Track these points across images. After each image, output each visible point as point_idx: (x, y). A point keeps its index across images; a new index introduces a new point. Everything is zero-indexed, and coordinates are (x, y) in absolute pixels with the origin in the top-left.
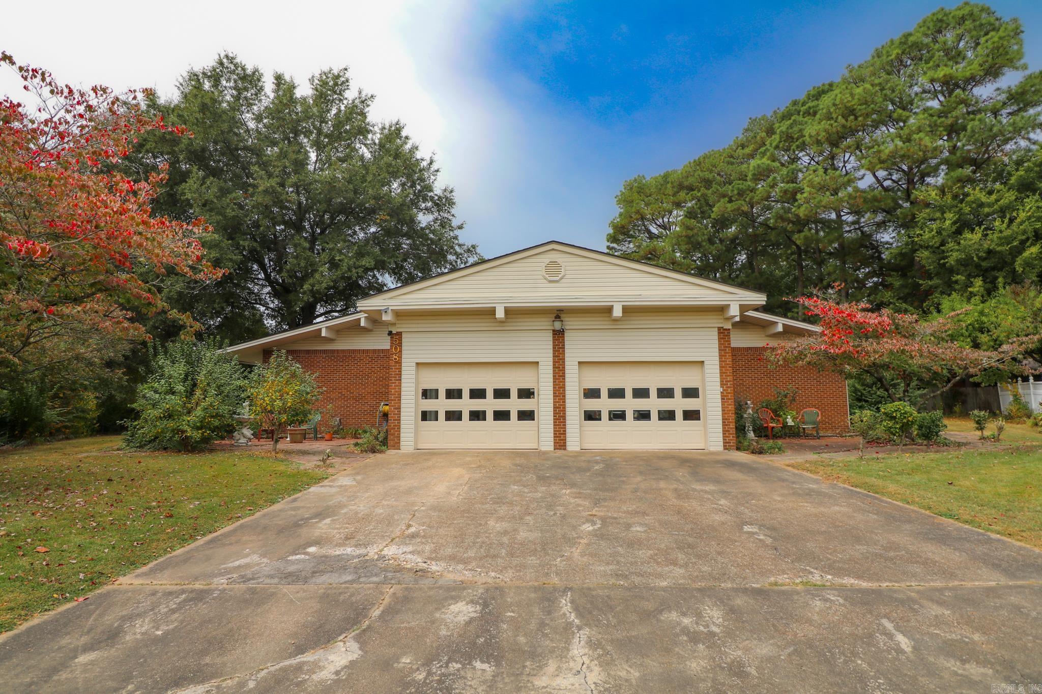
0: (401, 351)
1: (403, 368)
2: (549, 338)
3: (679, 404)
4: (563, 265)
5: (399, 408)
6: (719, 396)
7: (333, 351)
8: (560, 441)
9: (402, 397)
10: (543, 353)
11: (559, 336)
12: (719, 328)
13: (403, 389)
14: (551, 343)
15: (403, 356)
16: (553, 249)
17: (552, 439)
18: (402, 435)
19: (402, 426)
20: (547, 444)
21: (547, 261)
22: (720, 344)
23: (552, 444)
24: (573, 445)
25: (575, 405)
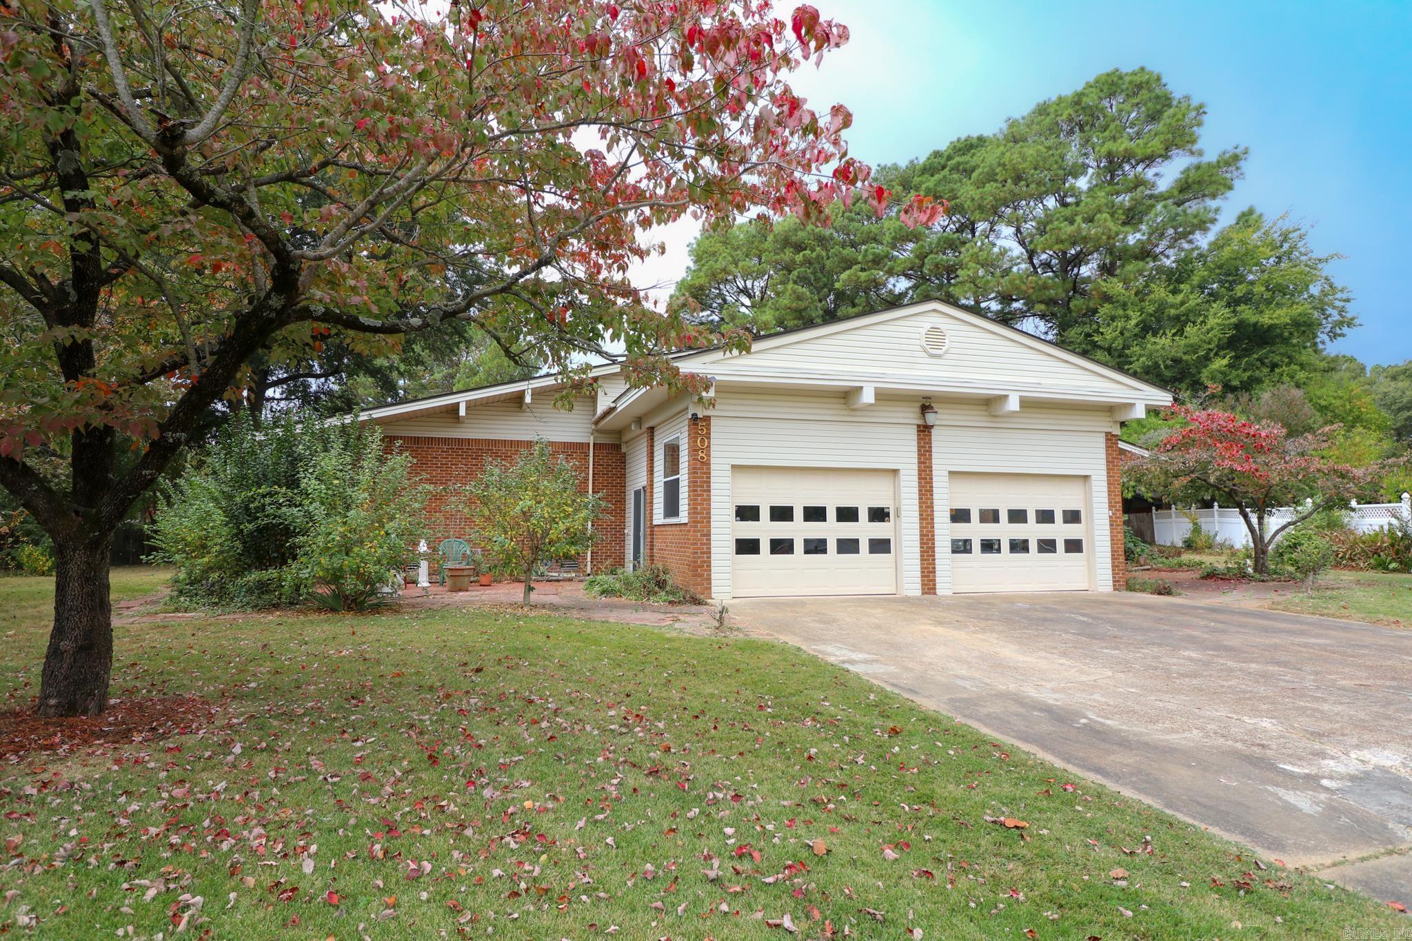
0: (709, 446)
1: (713, 473)
2: (912, 435)
3: (1059, 531)
4: (948, 333)
5: (708, 535)
6: (1108, 522)
7: (460, 441)
8: (929, 584)
9: (713, 518)
10: (905, 457)
11: (924, 431)
12: (1107, 434)
13: (713, 505)
14: (915, 443)
15: (713, 454)
16: (934, 310)
17: (919, 580)
18: (713, 576)
19: (713, 563)
20: (912, 586)
21: (928, 326)
22: (1108, 454)
23: (919, 586)
24: (944, 587)
25: (945, 532)
